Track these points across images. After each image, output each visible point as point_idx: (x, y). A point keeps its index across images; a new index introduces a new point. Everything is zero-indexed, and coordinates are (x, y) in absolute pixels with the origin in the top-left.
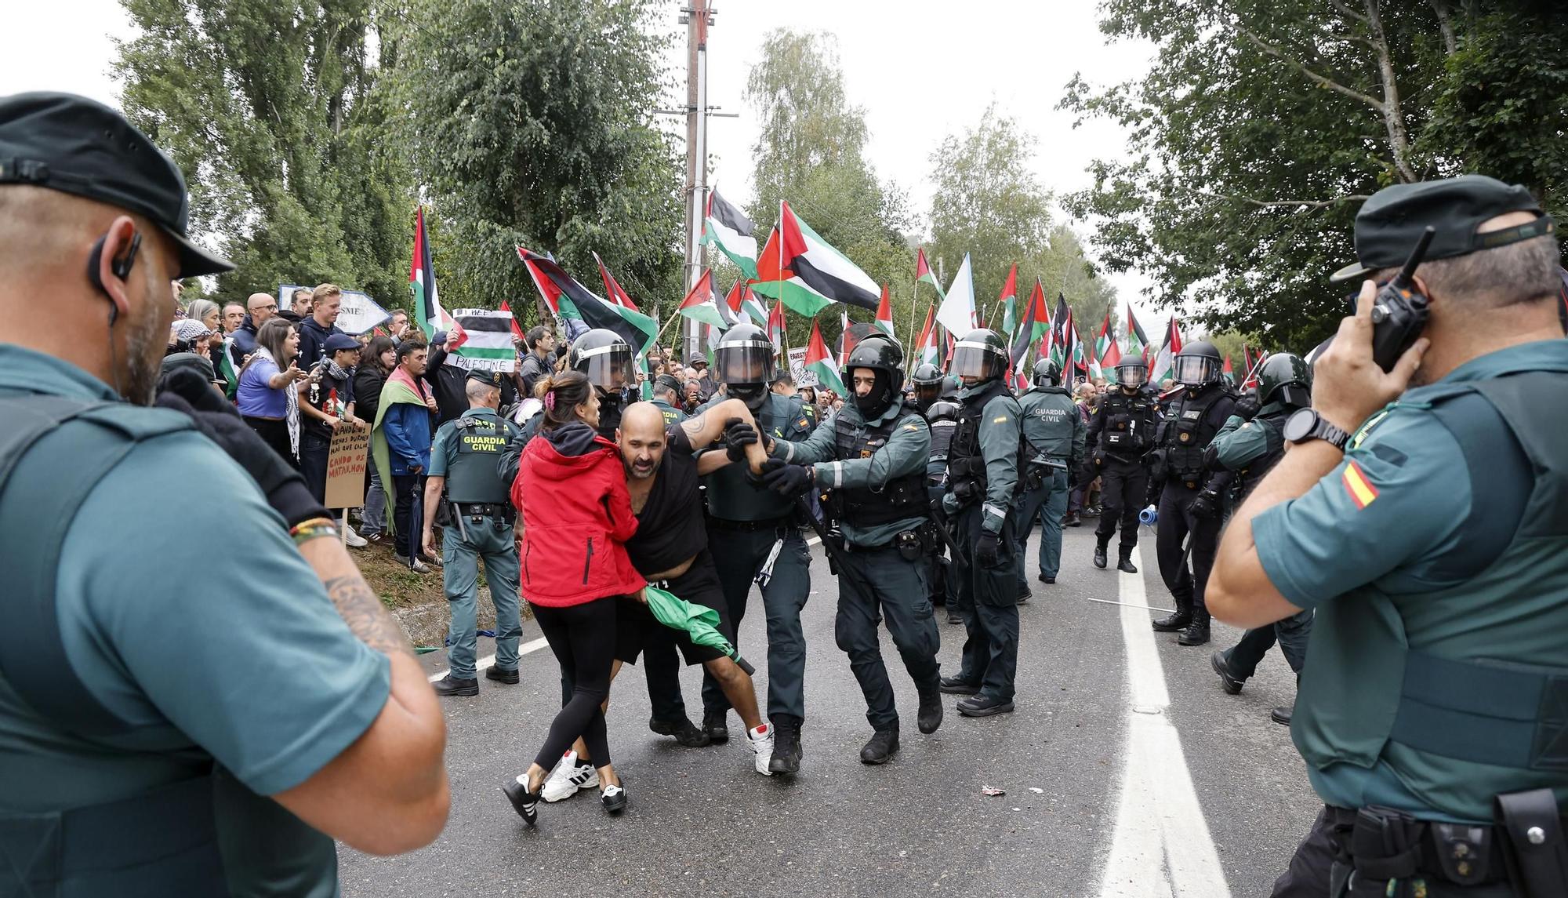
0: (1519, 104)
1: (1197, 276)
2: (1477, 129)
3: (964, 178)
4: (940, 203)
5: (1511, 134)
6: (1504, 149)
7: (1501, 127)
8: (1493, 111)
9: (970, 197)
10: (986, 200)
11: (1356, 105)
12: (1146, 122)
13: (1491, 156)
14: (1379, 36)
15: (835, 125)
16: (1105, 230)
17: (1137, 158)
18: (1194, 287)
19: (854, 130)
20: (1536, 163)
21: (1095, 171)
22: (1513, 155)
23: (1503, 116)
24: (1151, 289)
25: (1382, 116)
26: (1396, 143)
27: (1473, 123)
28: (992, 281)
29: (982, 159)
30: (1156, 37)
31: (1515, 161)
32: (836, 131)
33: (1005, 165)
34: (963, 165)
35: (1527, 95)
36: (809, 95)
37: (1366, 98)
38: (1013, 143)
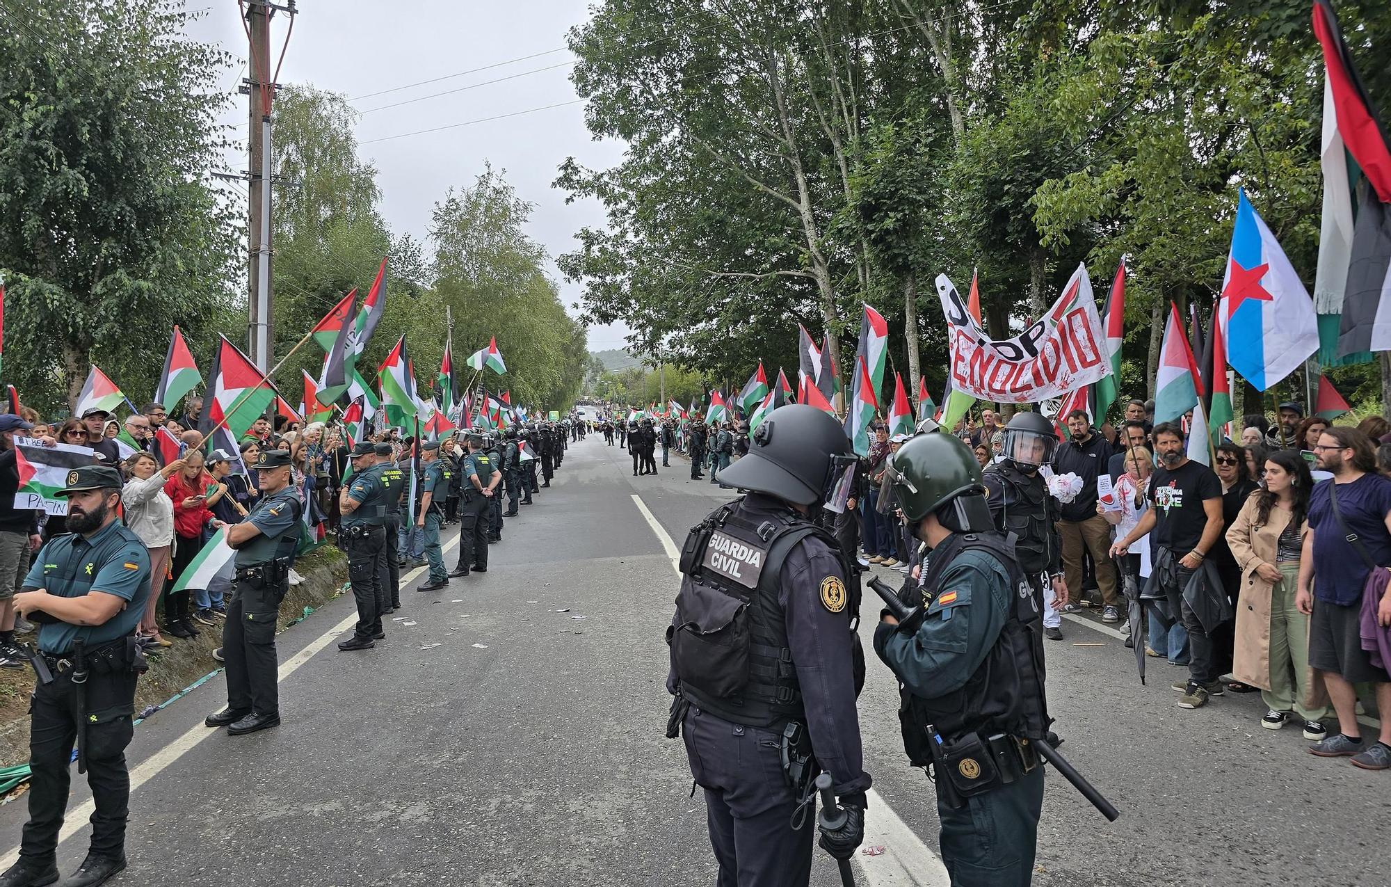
0: (899, 216)
1: (670, 328)
2: (872, 232)
3: (465, 236)
4: (441, 255)
5: (894, 237)
6: (889, 247)
7: (887, 232)
8: (882, 220)
9: (470, 254)
10: (483, 256)
11: (781, 204)
12: (623, 204)
13: (881, 251)
14: (795, 155)
15: (345, 181)
16: (595, 288)
17: (617, 230)
18: (667, 338)
19: (364, 188)
20: (910, 258)
21: (583, 238)
22: (896, 251)
23: (889, 224)
24: (635, 337)
25: (799, 214)
26: (810, 233)
27: (870, 227)
28: (492, 327)
29: (481, 220)
30: (628, 136)
31: (896, 256)
32: (346, 187)
33: (500, 229)
34: (463, 225)
35: (903, 210)
36: (318, 153)
37: (789, 200)
38: (506, 209)
